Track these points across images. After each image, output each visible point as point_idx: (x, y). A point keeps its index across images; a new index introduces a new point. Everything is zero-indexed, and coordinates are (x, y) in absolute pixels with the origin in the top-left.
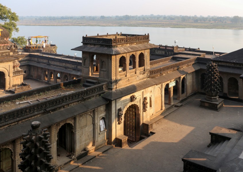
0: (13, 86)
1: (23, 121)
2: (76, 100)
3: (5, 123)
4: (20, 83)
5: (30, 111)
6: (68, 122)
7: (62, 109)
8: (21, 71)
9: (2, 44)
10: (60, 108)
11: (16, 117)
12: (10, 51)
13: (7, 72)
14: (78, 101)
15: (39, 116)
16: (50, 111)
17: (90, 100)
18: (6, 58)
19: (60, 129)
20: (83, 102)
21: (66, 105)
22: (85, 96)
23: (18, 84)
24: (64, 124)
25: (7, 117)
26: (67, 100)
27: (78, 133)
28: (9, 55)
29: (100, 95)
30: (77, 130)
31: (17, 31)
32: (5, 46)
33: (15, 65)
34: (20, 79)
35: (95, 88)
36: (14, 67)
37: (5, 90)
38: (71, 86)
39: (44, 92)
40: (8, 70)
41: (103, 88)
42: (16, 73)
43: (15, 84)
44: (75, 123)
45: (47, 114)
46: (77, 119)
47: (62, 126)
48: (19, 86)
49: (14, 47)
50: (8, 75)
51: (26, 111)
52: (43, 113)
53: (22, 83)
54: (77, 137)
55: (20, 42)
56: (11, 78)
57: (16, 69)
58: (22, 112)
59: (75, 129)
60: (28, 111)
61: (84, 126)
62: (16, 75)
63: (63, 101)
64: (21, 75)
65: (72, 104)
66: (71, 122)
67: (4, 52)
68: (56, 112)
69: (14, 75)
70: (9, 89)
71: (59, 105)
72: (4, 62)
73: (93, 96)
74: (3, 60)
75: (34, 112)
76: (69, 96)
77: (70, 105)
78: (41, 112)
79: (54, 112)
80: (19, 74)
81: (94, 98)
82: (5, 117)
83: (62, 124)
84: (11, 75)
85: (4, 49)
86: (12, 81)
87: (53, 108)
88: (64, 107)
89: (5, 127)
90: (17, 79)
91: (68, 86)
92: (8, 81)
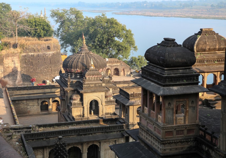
0: (106, 114)
1: (66, 137)
2: (100, 132)
3: (55, 136)
4: (112, 112)
5: (70, 132)
6: (95, 144)
7: (91, 135)
8: (113, 101)
9: (96, 75)
10: (89, 134)
11: (61, 134)
12: (102, 82)
13: (100, 101)
14: (103, 133)
15: (75, 136)
16: (82, 134)
17: (111, 133)
18: (99, 89)
19: (89, 147)
20: (106, 134)
21: (94, 133)
22: (108, 130)
23: (111, 113)
24: (92, 145)
25: (57, 133)
26: (94, 130)
27: (102, 152)
28: (102, 86)
29: (120, 131)
30: (101, 150)
31: (135, 50)
32: (98, 77)
33: (108, 95)
34: (112, 109)
35: (117, 126)
36: (106, 97)
37: (98, 117)
38: (109, 122)
39: (88, 123)
40: (101, 99)
41: (123, 127)
42: (108, 102)
43: (107, 112)
44: (100, 145)
45: (80, 136)
46: (102, 144)
47: (91, 145)
48: (112, 114)
49: (109, 78)
50: (101, 104)
51: (67, 132)
52: (78, 135)
53: (114, 112)
54: (101, 154)
55: (139, 63)
56: (104, 107)
57: (108, 99)
58: (65, 132)
59: (100, 149)
60: (68, 132)
61: (107, 149)
62: (108, 104)
63: (91, 130)
64: (113, 105)
65: (98, 134)
66: (98, 144)
67: (97, 83)
68: (86, 136)
69: (106, 105)
70: (102, 116)
71: (88, 132)
72: (96, 92)
73: (115, 131)
74: (97, 90)
75: (72, 133)
76: (96, 128)
77: (96, 134)
78: (76, 134)
79: (85, 136)
80: (111, 104)
81: (115, 133)
82: (56, 133)
83: (91, 144)
84: (104, 104)
85: (98, 80)
86: (104, 109)
87: (84, 133)
88: (92, 134)
89: (56, 138)
90: (109, 108)
91: (106, 122)
92: (101, 109)
